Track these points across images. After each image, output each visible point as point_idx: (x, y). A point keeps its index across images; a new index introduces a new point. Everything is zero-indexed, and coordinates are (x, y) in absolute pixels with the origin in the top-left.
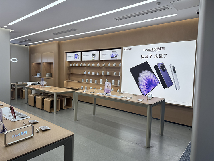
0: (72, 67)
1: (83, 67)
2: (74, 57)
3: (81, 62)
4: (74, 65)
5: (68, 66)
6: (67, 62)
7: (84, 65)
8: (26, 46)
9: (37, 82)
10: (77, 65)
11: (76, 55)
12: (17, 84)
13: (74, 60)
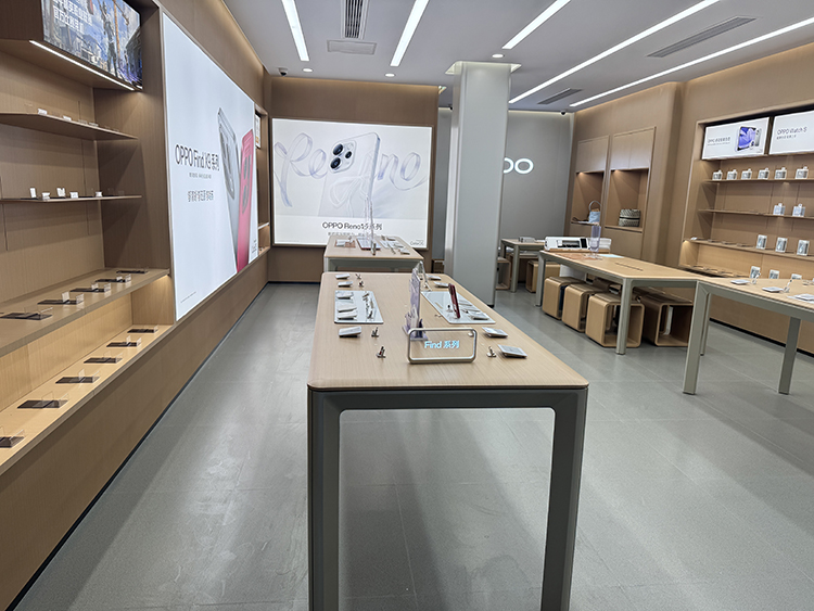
0: (725, 184)
1: (771, 185)
2: (734, 141)
3: (768, 159)
4: (731, 175)
5: (705, 179)
6: (703, 164)
7: (780, 173)
8: (563, 113)
9: (578, 239)
10: (745, 175)
11: (745, 129)
12: (520, 243)
13: (733, 154)
